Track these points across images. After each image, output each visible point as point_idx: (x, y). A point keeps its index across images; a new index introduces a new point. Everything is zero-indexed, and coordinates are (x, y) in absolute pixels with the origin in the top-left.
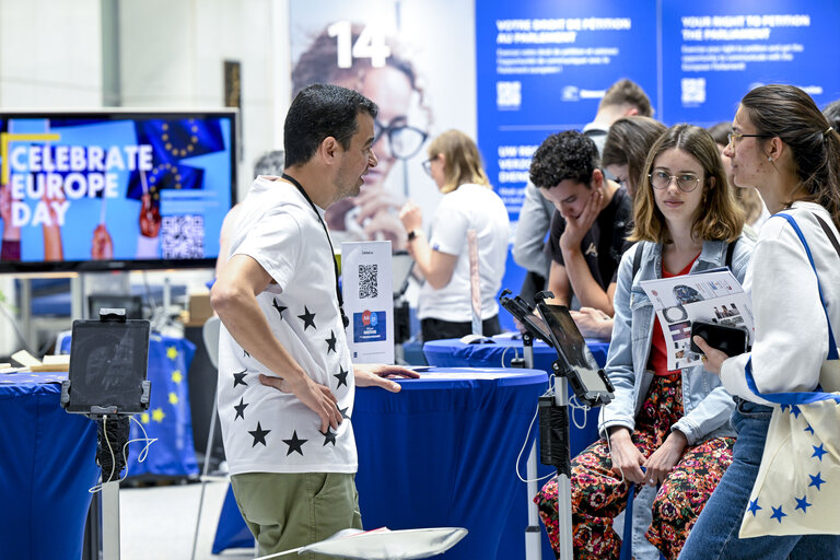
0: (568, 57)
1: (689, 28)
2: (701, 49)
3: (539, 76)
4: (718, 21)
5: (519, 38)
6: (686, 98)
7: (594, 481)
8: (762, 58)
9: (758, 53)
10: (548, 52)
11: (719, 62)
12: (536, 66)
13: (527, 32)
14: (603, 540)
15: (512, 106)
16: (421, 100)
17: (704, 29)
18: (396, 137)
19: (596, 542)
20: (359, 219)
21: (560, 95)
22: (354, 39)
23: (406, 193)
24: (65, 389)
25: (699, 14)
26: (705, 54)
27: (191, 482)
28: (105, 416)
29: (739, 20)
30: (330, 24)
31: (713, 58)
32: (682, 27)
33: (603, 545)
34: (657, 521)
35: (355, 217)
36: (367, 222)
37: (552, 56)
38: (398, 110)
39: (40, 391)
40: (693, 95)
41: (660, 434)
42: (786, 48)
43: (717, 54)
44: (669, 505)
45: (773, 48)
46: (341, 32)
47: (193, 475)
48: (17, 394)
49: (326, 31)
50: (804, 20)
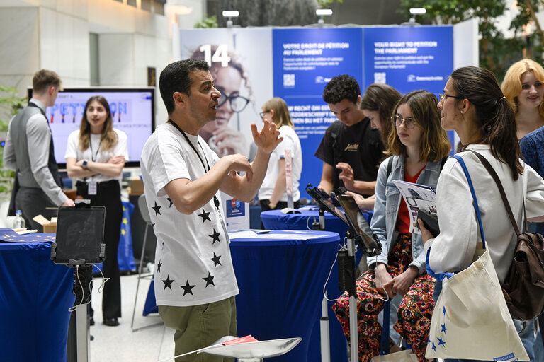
0: (318, 62)
1: (378, 48)
2: (384, 58)
3: (304, 71)
4: (392, 44)
5: (295, 52)
6: (376, 82)
7: (367, 296)
8: (414, 62)
9: (412, 60)
10: (308, 59)
11: (393, 65)
12: (303, 66)
13: (298, 50)
14: (374, 328)
15: (291, 86)
16: (246, 83)
17: (385, 48)
18: (233, 102)
19: (369, 330)
20: (215, 142)
21: (314, 80)
22: (213, 53)
23: (239, 129)
24: (54, 249)
25: (383, 41)
26: (386, 60)
27: (132, 273)
28: (78, 266)
29: (402, 44)
30: (201, 46)
31: (390, 62)
32: (374, 47)
33: (373, 331)
34: (401, 320)
35: (213, 141)
36: (219, 143)
37: (310, 62)
38: (235, 88)
39: (40, 247)
40: (380, 80)
41: (402, 267)
42: (426, 58)
43: (391, 61)
44: (408, 311)
45: (419, 58)
46: (206, 49)
47: (134, 270)
48: (27, 249)
49: (199, 49)
50: (434, 44)
